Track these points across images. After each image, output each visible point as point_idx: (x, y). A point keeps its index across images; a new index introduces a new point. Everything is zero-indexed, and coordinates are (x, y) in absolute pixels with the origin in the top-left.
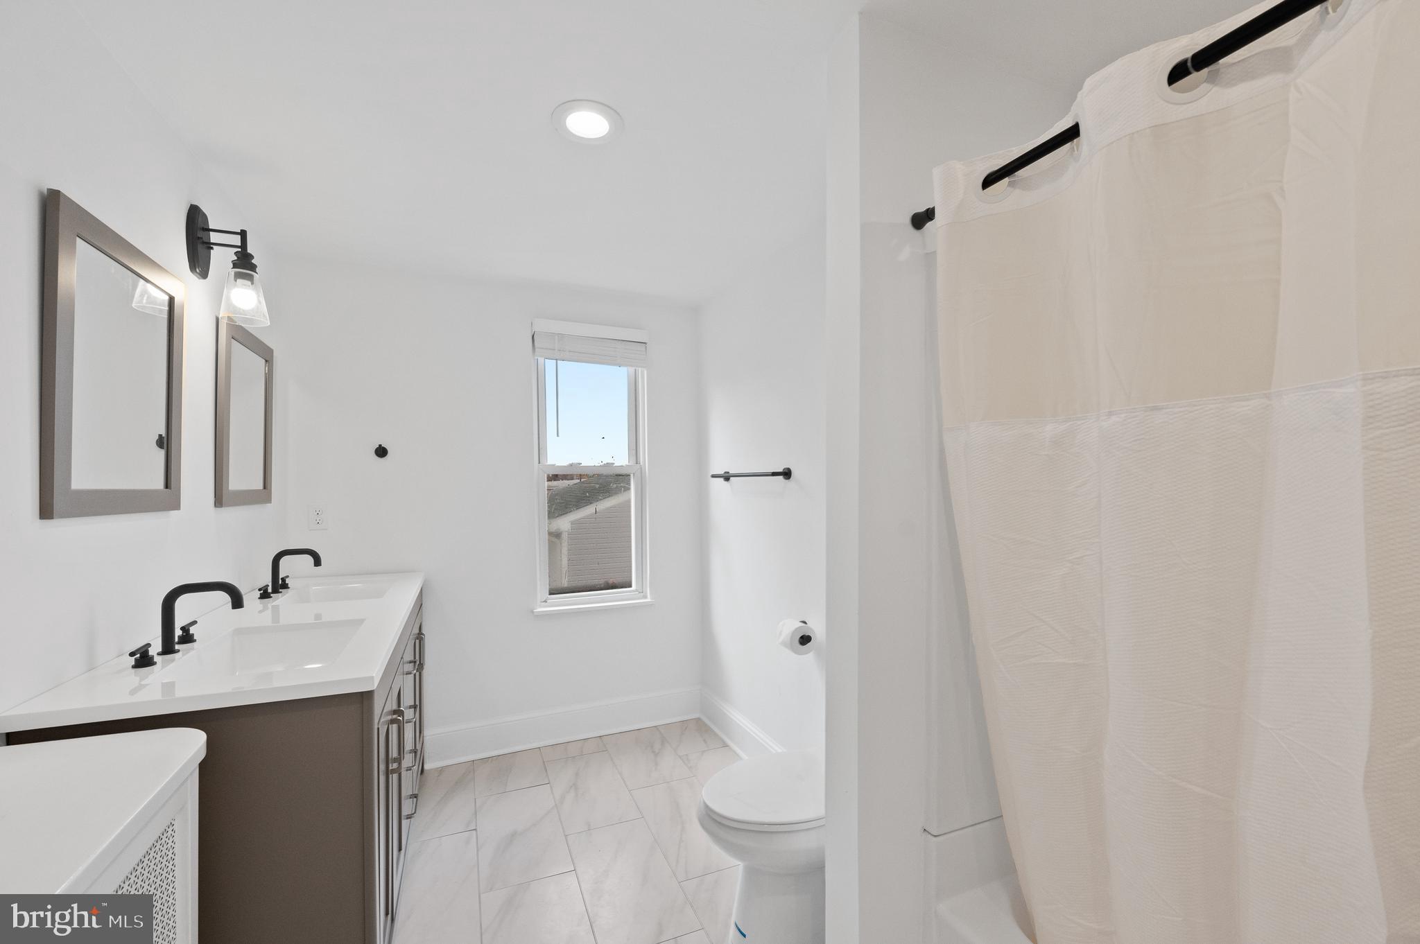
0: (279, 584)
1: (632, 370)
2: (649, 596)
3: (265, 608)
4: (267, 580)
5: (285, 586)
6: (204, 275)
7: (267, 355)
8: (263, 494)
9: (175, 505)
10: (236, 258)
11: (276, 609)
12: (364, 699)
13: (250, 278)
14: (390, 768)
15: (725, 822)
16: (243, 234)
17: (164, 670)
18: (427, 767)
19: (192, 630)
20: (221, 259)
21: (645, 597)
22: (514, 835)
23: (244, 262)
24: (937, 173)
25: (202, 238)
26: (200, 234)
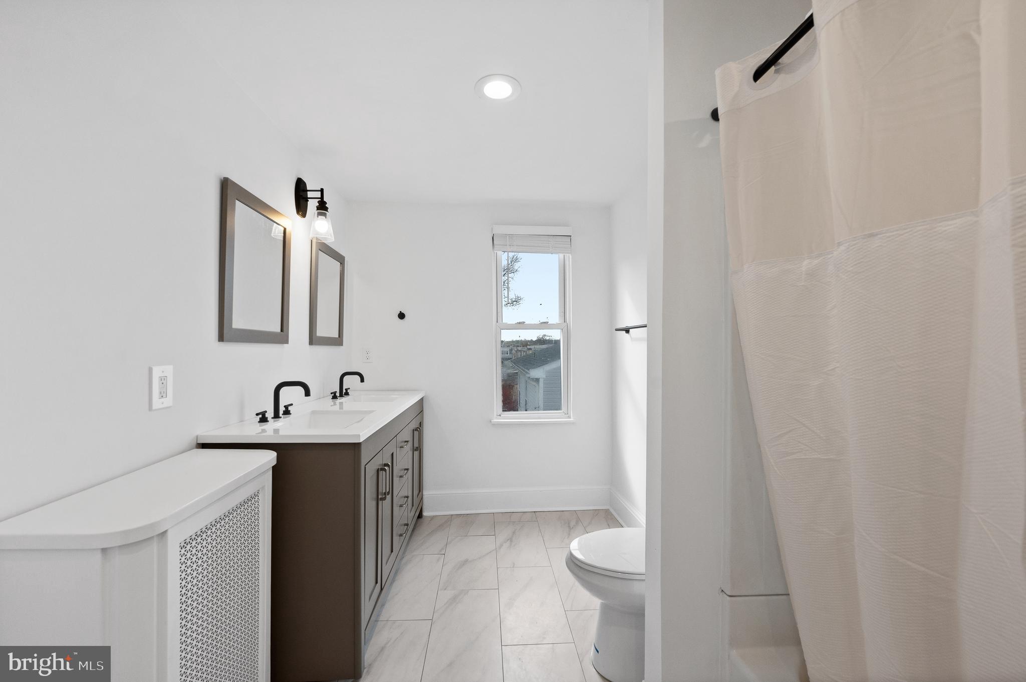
0: (343, 393)
1: (561, 256)
2: (572, 417)
3: (335, 404)
4: (337, 389)
5: (347, 394)
6: (304, 215)
7: (341, 259)
8: (338, 341)
9: (286, 342)
10: (318, 205)
11: (341, 404)
12: (355, 447)
13: (325, 215)
14: (380, 497)
15: (582, 566)
16: (322, 191)
17: (272, 425)
18: (425, 514)
19: (290, 408)
20: (312, 205)
21: (569, 417)
22: (466, 561)
23: (322, 206)
24: (718, 72)
25: (302, 196)
26: (302, 193)
